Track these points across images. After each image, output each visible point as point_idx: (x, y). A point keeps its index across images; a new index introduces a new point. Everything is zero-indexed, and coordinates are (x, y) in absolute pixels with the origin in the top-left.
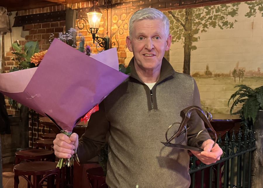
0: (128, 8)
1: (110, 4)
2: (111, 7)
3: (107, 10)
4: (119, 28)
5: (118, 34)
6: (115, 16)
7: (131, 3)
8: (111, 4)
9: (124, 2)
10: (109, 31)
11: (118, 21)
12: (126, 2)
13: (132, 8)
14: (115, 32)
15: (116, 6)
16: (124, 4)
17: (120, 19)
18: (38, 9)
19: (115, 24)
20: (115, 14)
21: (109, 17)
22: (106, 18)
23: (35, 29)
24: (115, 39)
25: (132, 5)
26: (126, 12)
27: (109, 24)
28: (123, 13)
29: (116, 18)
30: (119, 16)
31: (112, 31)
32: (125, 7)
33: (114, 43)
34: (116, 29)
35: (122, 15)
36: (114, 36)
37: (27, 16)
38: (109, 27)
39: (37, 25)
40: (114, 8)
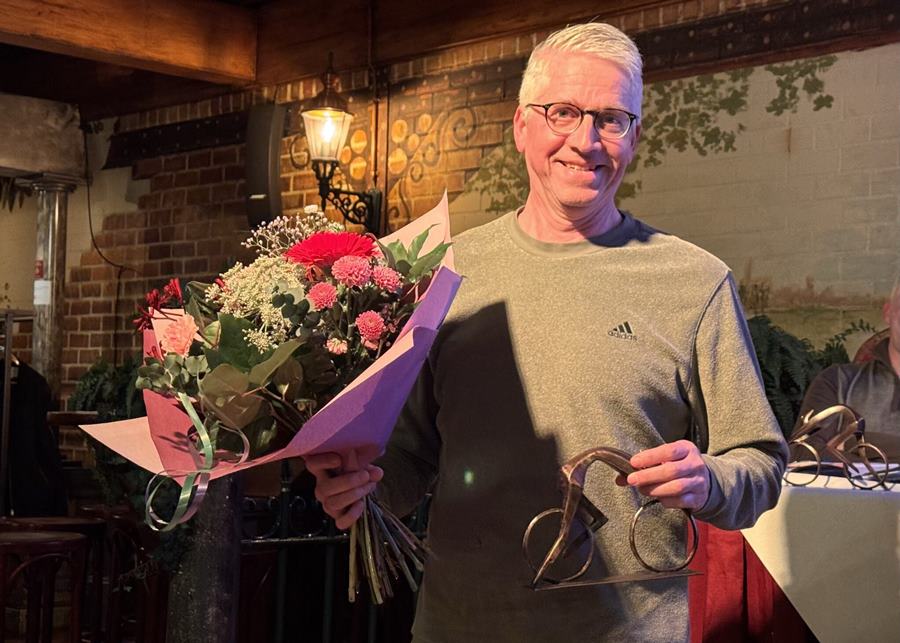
0: (436, 94)
1: (385, 85)
2: (387, 92)
3: (377, 104)
4: (412, 160)
5: (409, 179)
6: (400, 121)
7: (446, 78)
8: (389, 85)
9: (426, 77)
10: (382, 169)
11: (407, 137)
12: (432, 76)
13: (448, 95)
14: (398, 172)
15: (403, 88)
16: (425, 83)
17: (415, 132)
18: (178, 108)
19: (399, 146)
20: (399, 114)
21: (383, 126)
22: (373, 129)
23: (168, 174)
24: (398, 196)
25: (448, 83)
26: (430, 107)
27: (382, 147)
28: (421, 113)
29: (402, 127)
30: (412, 120)
31: (390, 169)
32: (428, 93)
33: (394, 211)
34: (401, 162)
35: (419, 116)
36: (396, 186)
37: (146, 130)
38: (382, 158)
39: (174, 159)
40: (395, 97)
